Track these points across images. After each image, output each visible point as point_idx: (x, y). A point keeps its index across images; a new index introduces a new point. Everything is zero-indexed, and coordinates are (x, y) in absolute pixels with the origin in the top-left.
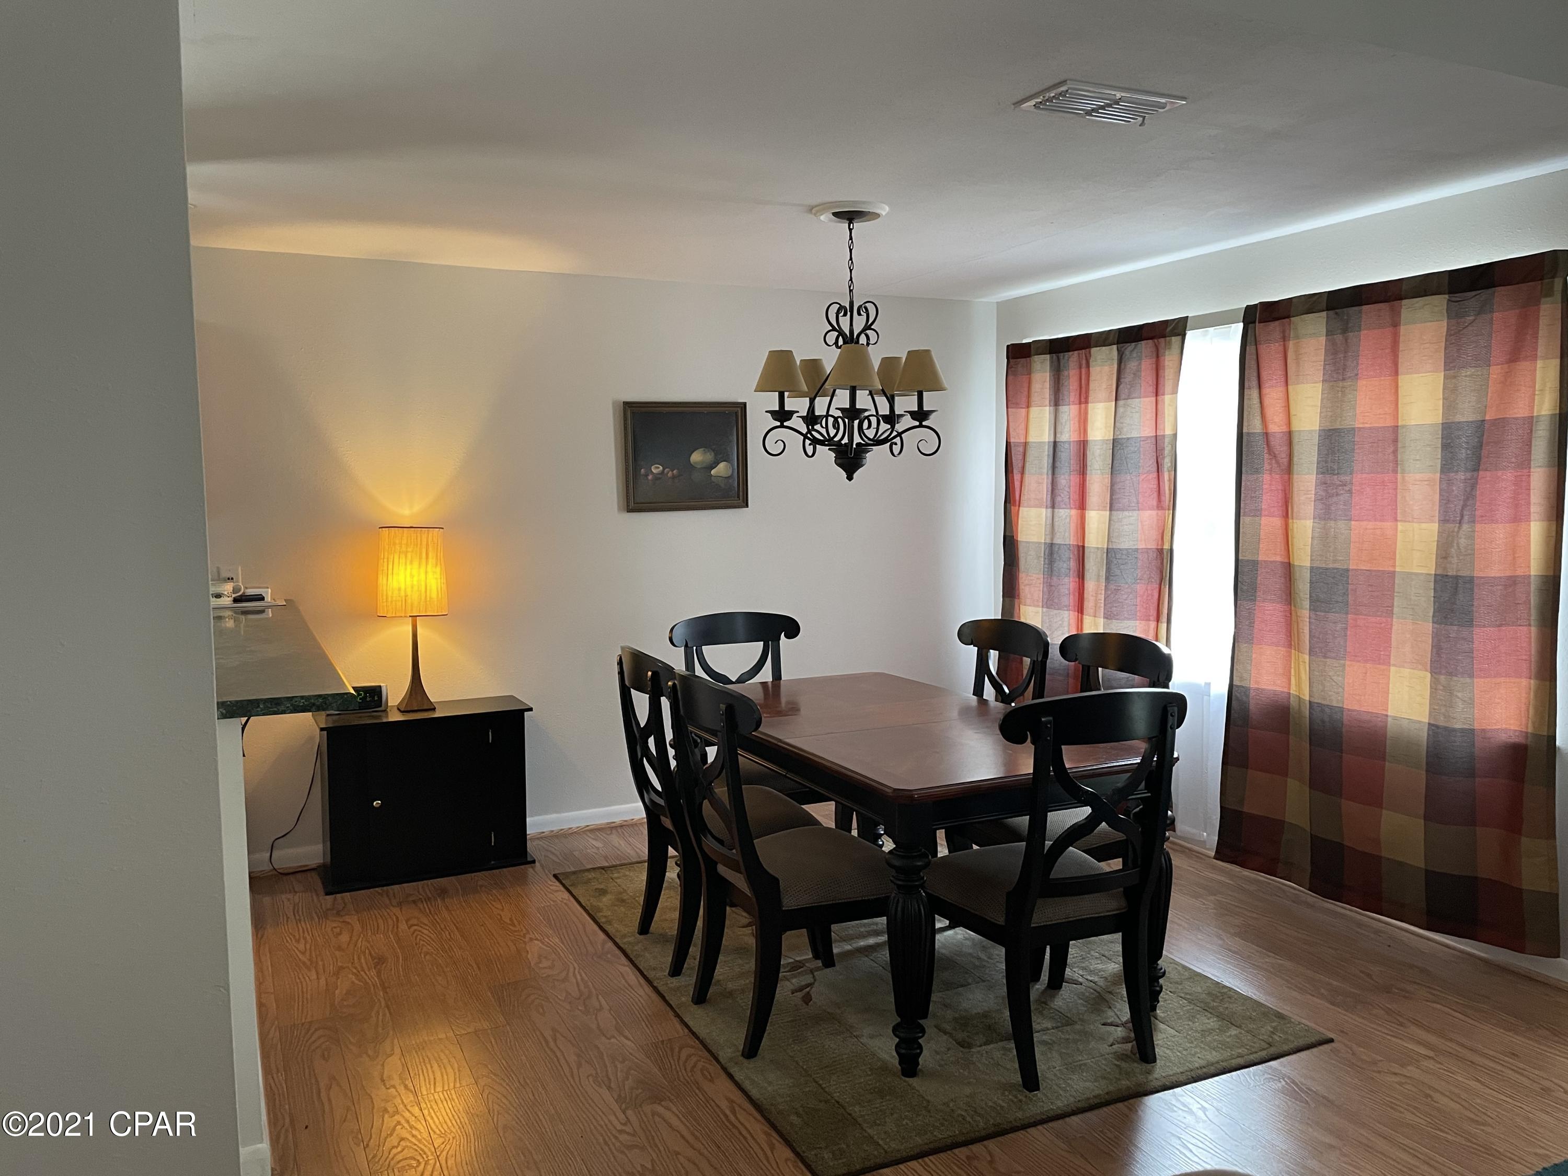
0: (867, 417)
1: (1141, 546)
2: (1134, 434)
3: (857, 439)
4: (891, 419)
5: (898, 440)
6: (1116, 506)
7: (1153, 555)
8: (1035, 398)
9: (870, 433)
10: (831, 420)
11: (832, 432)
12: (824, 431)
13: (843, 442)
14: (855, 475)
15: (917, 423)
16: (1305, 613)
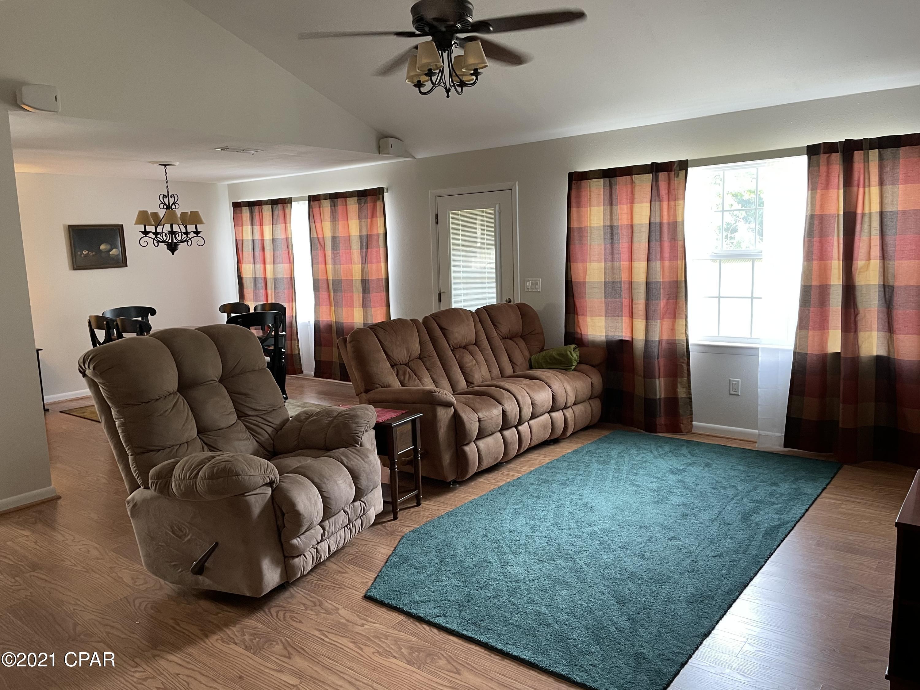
0: (178, 233)
1: (285, 276)
2: (279, 237)
3: (175, 241)
4: (187, 233)
5: (190, 241)
6: (276, 262)
7: (289, 279)
8: (244, 223)
9: (179, 239)
10: (164, 234)
11: (165, 238)
12: (162, 238)
13: (169, 241)
14: (175, 253)
15: (196, 235)
16: (332, 294)
